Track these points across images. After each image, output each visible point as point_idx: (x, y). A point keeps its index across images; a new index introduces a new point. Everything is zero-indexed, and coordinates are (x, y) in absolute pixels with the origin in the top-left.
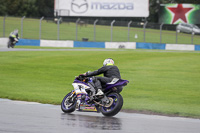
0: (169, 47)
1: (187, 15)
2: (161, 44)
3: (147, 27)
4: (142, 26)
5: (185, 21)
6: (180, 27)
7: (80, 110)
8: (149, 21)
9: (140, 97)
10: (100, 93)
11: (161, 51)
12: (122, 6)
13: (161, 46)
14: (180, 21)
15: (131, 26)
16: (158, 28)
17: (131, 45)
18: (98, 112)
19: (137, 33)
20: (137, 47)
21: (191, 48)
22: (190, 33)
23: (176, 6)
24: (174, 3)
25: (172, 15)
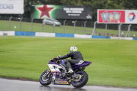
0: (38, 34)
1: (50, 12)
2: (32, 32)
3: (23, 21)
4: (19, 20)
5: (49, 17)
6: (45, 20)
7: (55, 84)
8: (24, 17)
9: (18, 69)
10: (71, 71)
11: (33, 37)
12: (5, 7)
13: (32, 33)
14: (45, 17)
15: (12, 20)
16: (30, 21)
17: (11, 33)
18: (69, 85)
19: (15, 25)
20: (16, 34)
21: (53, 35)
22: (52, 25)
23: (42, 6)
24: (41, 4)
25: (40, 12)
